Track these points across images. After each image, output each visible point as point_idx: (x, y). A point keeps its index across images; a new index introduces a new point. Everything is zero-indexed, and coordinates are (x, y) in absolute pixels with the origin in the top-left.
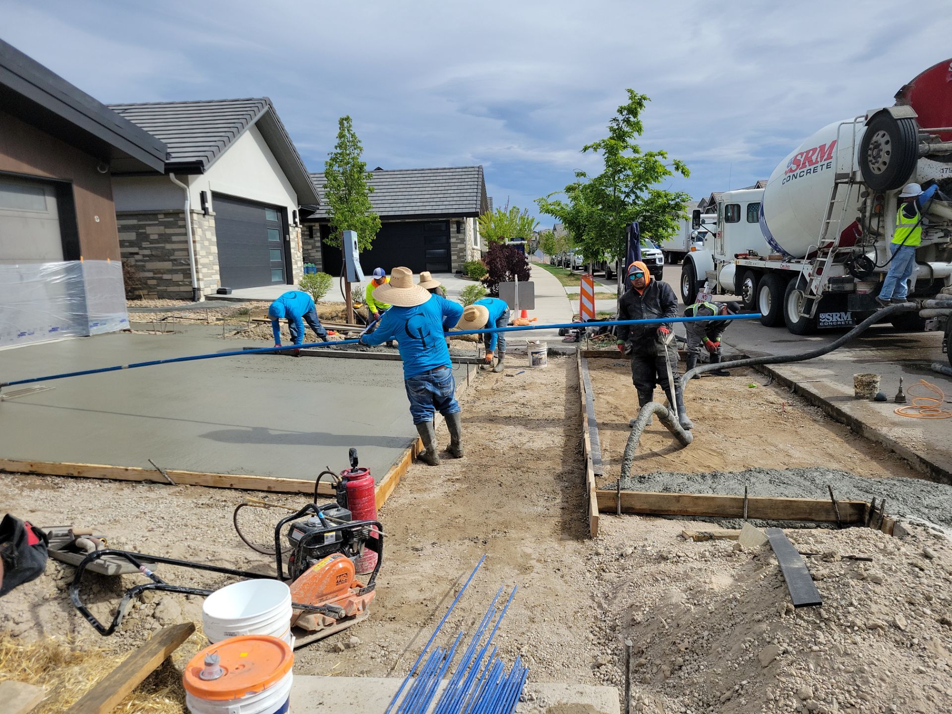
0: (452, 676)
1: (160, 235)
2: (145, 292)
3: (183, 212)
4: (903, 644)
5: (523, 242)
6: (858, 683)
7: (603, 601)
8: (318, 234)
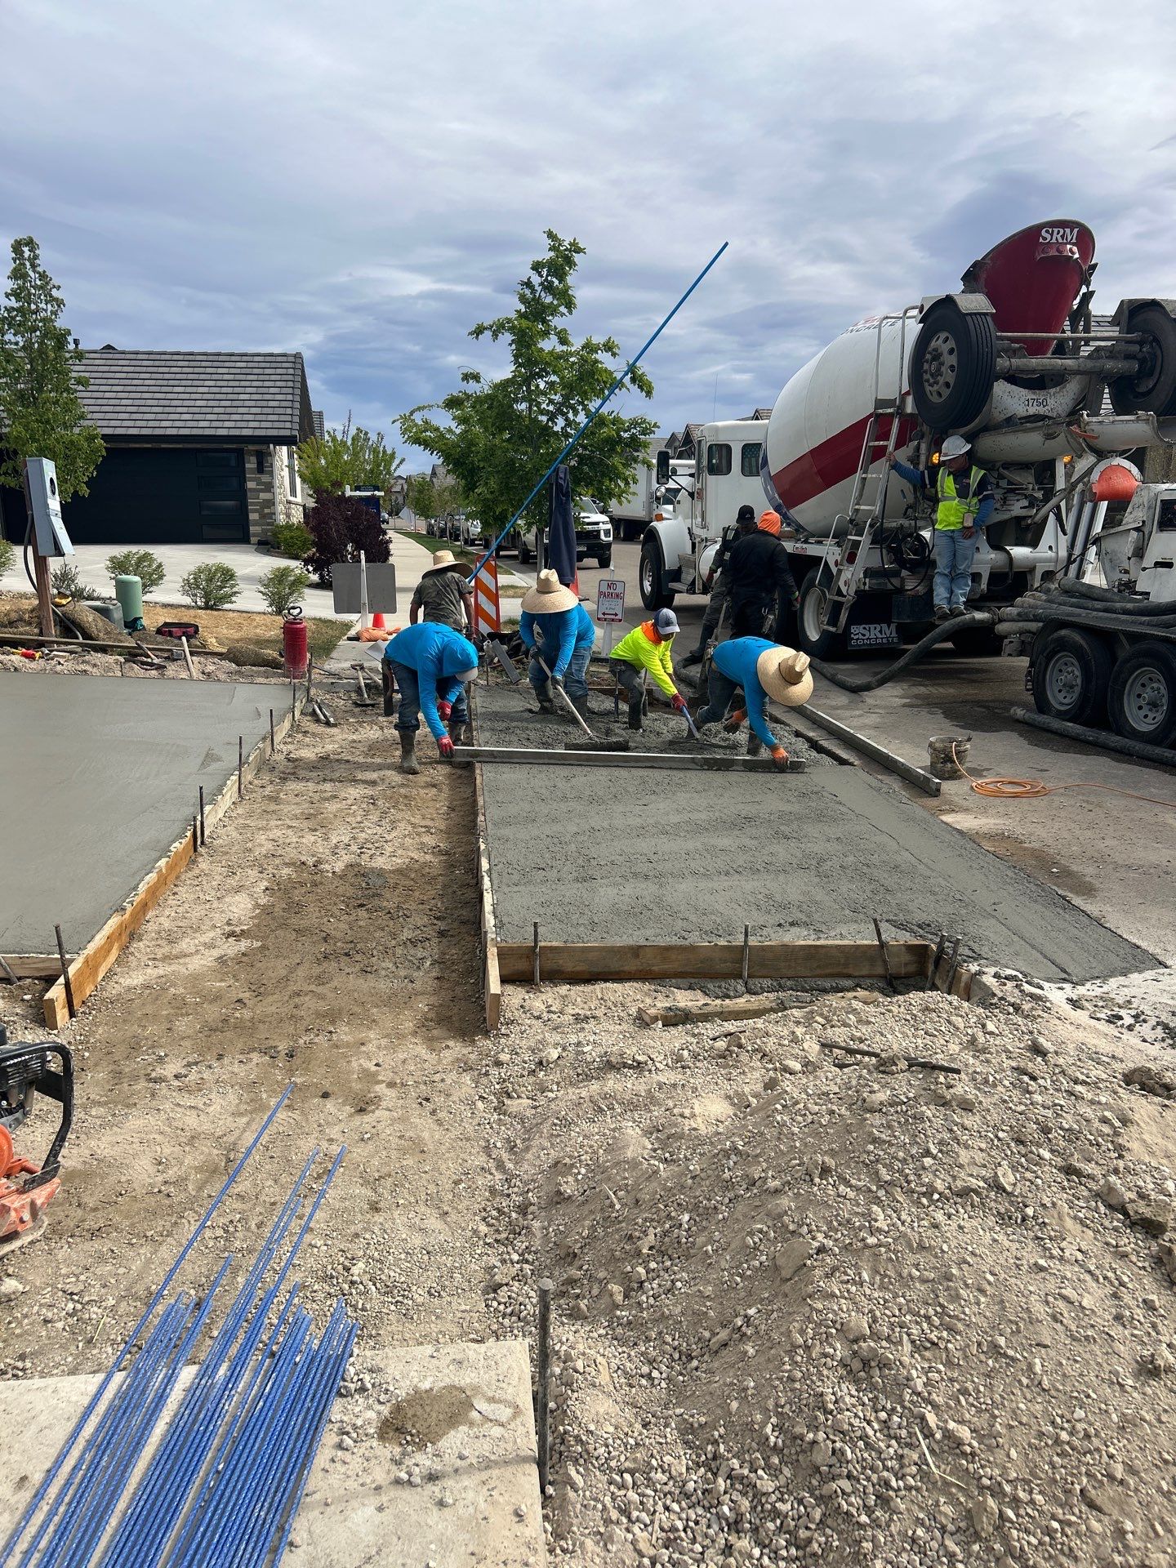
0: (210, 1342)
4: (1010, 1218)
5: (377, 493)
6: (941, 1300)
7: (505, 1156)
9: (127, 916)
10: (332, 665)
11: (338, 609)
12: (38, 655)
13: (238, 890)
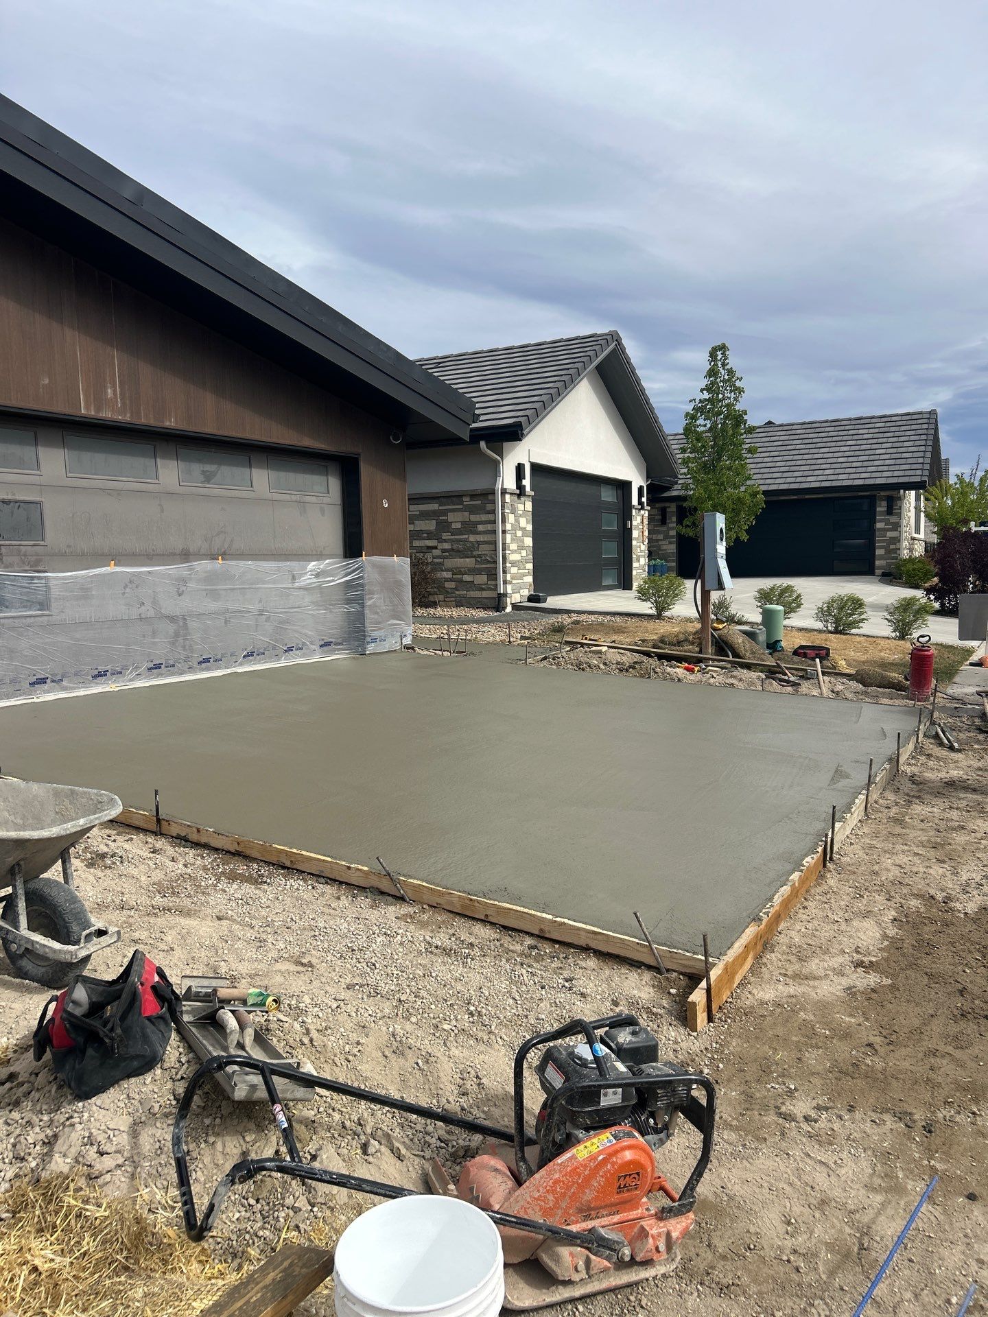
1: (463, 523)
2: (441, 597)
3: (493, 493)
8: (674, 519)
9: (762, 927)
10: (955, 690)
11: (962, 636)
12: (696, 669)
13: (866, 914)
